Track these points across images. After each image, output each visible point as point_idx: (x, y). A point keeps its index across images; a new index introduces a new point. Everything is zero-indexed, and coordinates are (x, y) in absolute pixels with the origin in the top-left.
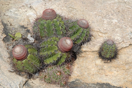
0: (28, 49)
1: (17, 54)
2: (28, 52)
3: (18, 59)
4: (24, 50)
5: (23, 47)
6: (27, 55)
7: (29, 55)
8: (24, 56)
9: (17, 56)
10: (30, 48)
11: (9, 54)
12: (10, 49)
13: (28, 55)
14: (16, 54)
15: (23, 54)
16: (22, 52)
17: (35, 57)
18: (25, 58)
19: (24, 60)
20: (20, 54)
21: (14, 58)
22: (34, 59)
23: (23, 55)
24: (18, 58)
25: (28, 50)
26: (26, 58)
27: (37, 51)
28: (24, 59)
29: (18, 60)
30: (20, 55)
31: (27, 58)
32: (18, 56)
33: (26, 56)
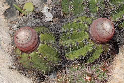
0: (39, 34)
1: (21, 43)
2: (39, 39)
3: (23, 50)
4: (33, 36)
5: (32, 31)
6: (37, 44)
7: (41, 44)
8: (32, 47)
9: (21, 45)
10: (43, 33)
11: (11, 37)
12: (14, 30)
13: (39, 45)
14: (19, 42)
15: (32, 43)
16: (29, 39)
17: (50, 48)
18: (34, 49)
19: (33, 53)
20: (26, 42)
21: (16, 48)
22: (48, 51)
23: (30, 45)
24: (23, 48)
25: (40, 36)
26: (36, 49)
27: (54, 38)
28: (33, 51)
29: (23, 52)
30: (26, 44)
31: (38, 49)
32: (23, 46)
33: (35, 46)
